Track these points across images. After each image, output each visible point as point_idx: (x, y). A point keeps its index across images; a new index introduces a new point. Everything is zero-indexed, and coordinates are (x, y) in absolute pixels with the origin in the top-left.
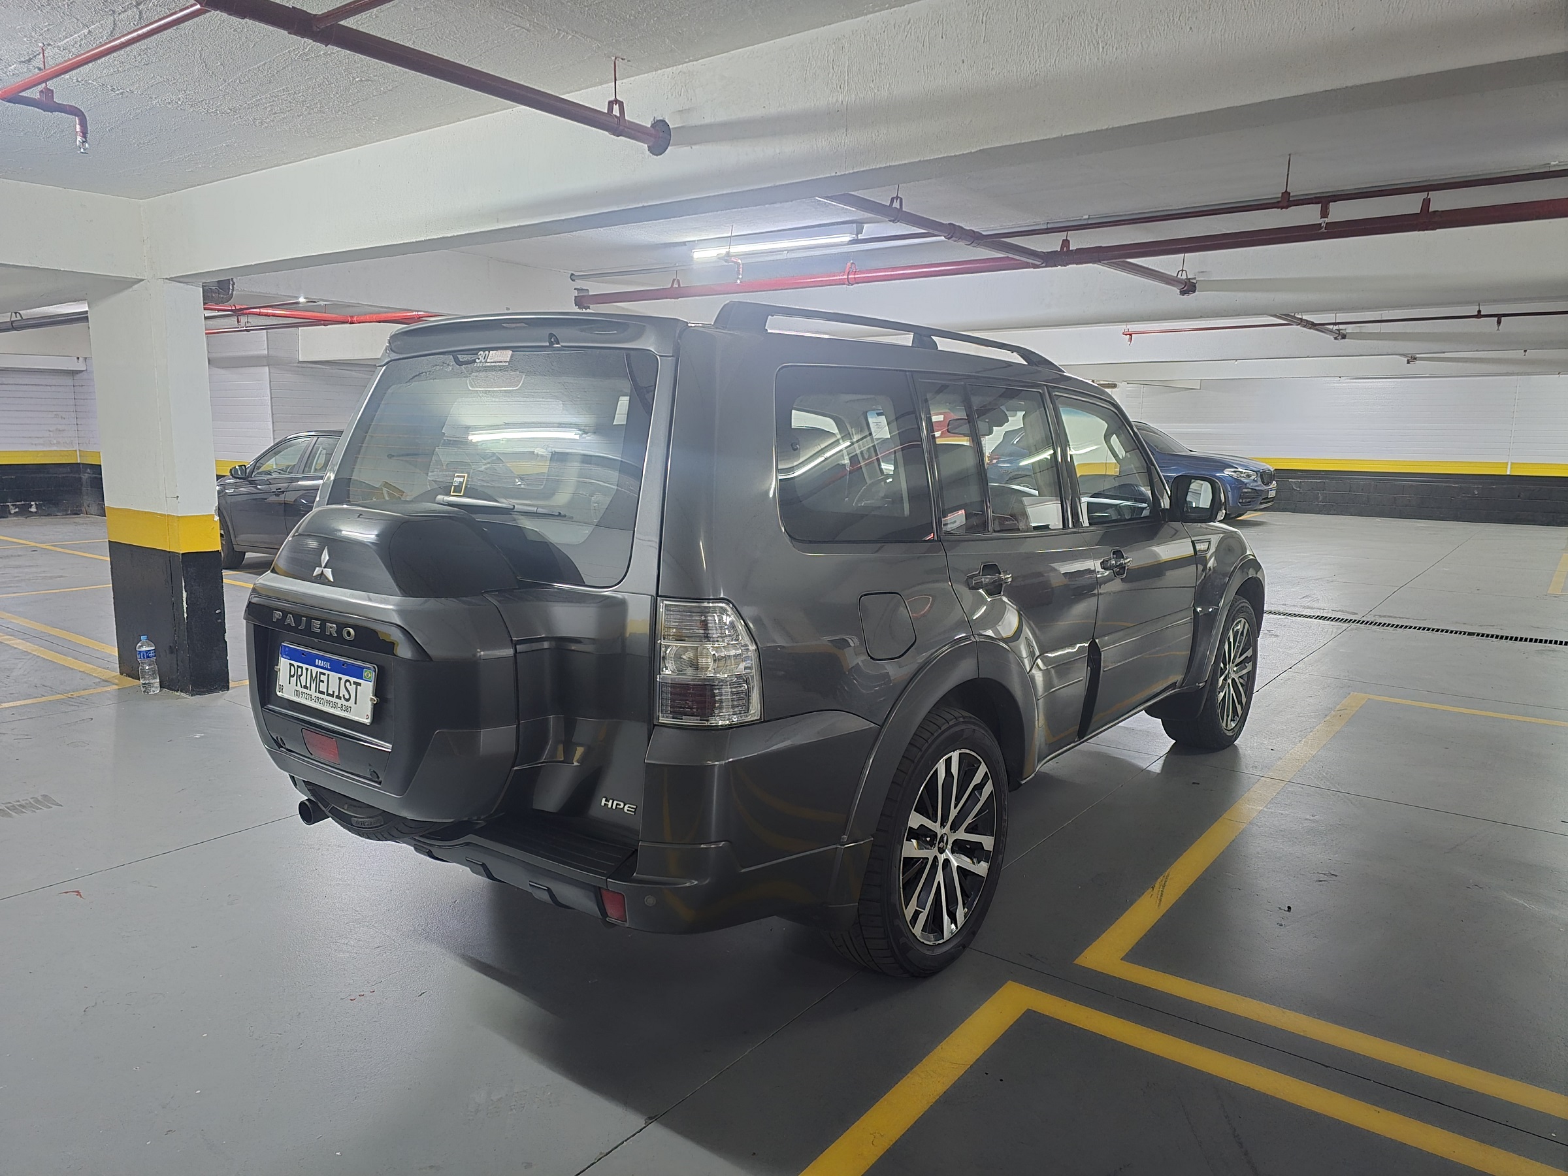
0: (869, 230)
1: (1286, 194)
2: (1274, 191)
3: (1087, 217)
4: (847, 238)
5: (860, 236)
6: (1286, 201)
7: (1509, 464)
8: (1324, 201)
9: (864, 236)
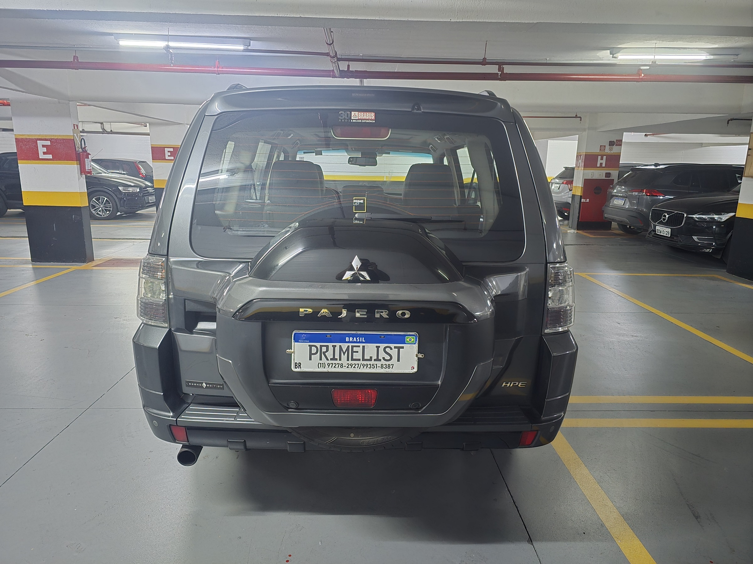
0: (254, 45)
1: (485, 59)
2: (480, 57)
3: (362, 55)
4: (242, 48)
5: (249, 48)
6: (484, 62)
7: (385, 177)
8: (500, 64)
9: (251, 48)
